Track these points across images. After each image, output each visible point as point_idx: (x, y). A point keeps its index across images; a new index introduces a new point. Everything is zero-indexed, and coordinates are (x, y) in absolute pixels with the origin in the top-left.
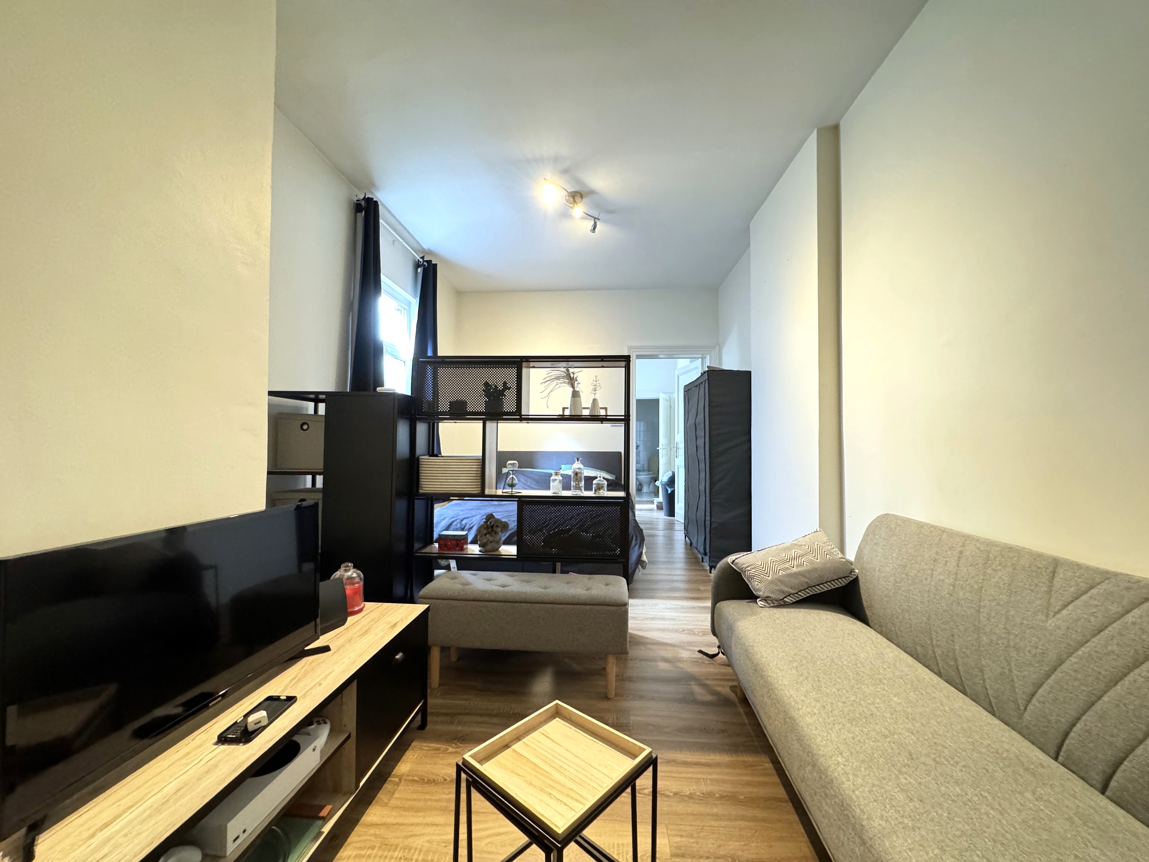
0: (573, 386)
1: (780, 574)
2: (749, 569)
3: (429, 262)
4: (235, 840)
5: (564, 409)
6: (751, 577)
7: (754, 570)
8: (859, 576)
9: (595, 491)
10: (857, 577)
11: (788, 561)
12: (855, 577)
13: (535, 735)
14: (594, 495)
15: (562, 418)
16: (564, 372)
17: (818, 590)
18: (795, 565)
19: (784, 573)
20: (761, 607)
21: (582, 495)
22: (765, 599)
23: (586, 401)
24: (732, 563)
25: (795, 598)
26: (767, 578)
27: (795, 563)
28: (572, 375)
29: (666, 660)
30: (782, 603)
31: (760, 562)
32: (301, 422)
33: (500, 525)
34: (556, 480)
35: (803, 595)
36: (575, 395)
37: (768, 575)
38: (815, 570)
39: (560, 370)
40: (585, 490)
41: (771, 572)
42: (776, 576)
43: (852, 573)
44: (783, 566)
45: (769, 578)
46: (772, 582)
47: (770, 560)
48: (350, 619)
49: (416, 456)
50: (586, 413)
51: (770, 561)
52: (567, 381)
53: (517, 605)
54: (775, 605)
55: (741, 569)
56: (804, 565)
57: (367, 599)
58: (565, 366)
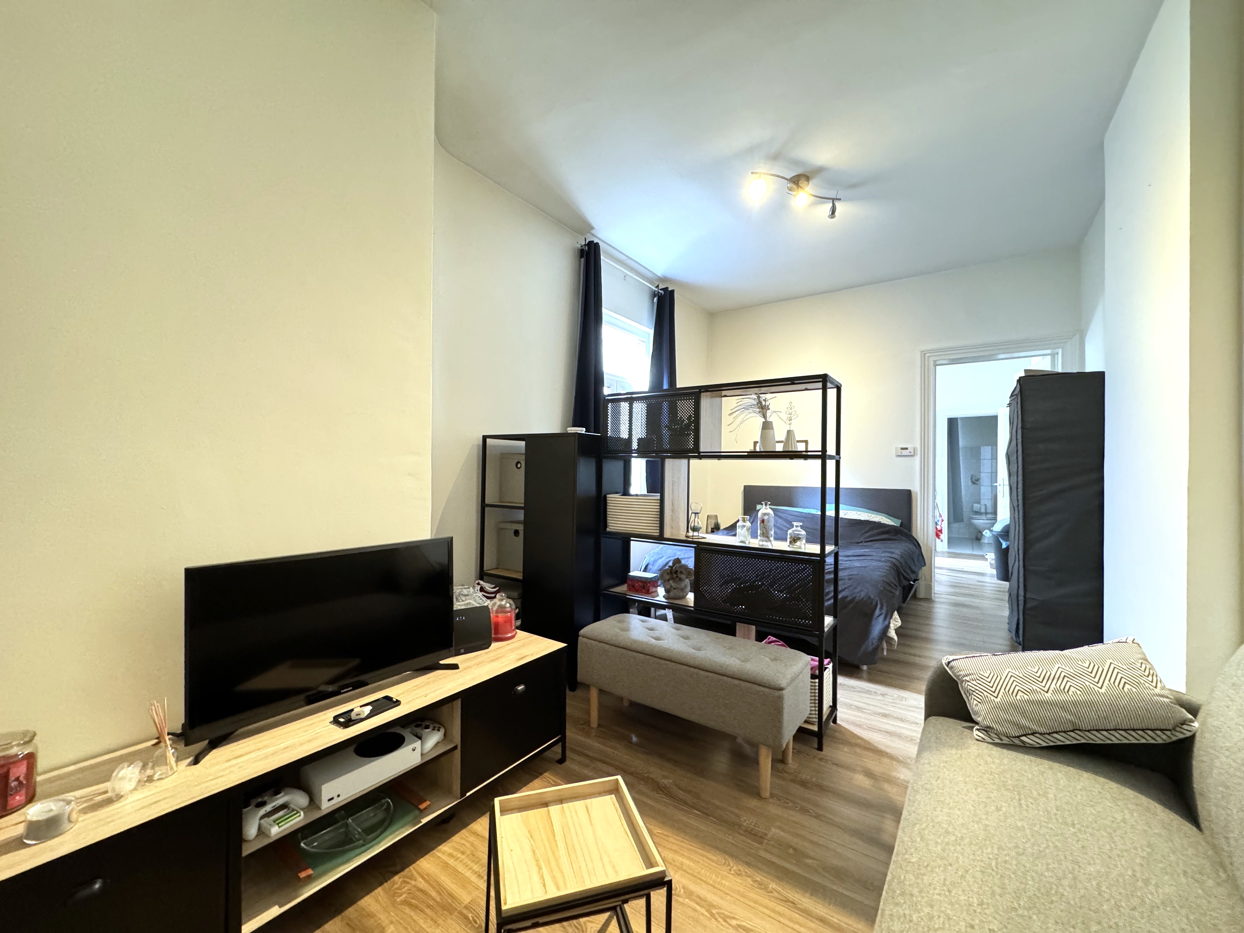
0: (765, 416)
1: (1018, 697)
2: (967, 678)
3: (666, 289)
4: (329, 800)
5: (755, 443)
6: (969, 692)
7: (974, 682)
8: (1197, 735)
9: (791, 542)
10: (1193, 737)
11: (1040, 680)
12: (1189, 734)
13: (579, 805)
14: (788, 549)
15: (753, 455)
16: (754, 399)
17: (1097, 739)
18: (1052, 688)
19: (1026, 697)
20: (977, 740)
21: (770, 547)
22: (987, 730)
23: (779, 434)
24: (947, 666)
25: (1047, 741)
26: (992, 698)
27: (1053, 686)
28: (764, 403)
29: (869, 774)
30: (1016, 741)
31: (989, 672)
32: (517, 461)
33: (683, 571)
34: (744, 526)
35: (1062, 739)
36: (767, 426)
37: (995, 695)
38: (1091, 704)
39: (750, 398)
40: (776, 539)
41: (1002, 690)
42: (1011, 699)
43: (1185, 727)
44: (1027, 686)
45: (995, 699)
46: (999, 707)
47: (1006, 673)
48: (494, 645)
49: (603, 495)
50: (779, 448)
51: (1005, 675)
52: (758, 410)
53: (662, 662)
54: (1004, 742)
55: (958, 676)
56: (1070, 693)
57: (523, 628)
58: (756, 392)
